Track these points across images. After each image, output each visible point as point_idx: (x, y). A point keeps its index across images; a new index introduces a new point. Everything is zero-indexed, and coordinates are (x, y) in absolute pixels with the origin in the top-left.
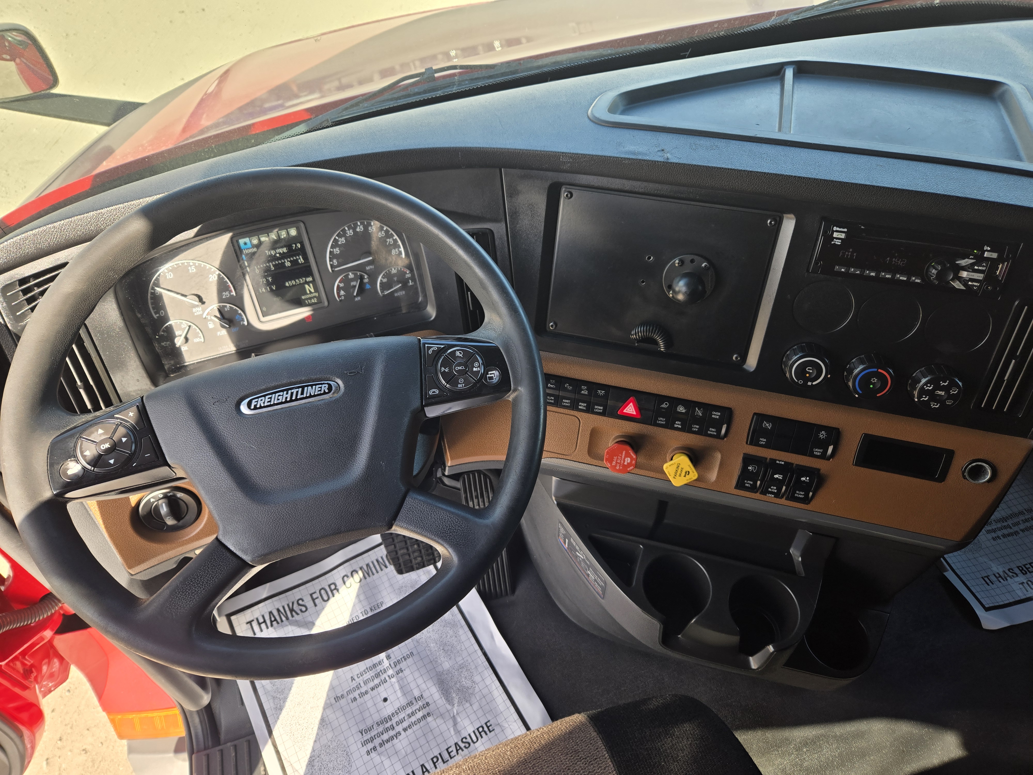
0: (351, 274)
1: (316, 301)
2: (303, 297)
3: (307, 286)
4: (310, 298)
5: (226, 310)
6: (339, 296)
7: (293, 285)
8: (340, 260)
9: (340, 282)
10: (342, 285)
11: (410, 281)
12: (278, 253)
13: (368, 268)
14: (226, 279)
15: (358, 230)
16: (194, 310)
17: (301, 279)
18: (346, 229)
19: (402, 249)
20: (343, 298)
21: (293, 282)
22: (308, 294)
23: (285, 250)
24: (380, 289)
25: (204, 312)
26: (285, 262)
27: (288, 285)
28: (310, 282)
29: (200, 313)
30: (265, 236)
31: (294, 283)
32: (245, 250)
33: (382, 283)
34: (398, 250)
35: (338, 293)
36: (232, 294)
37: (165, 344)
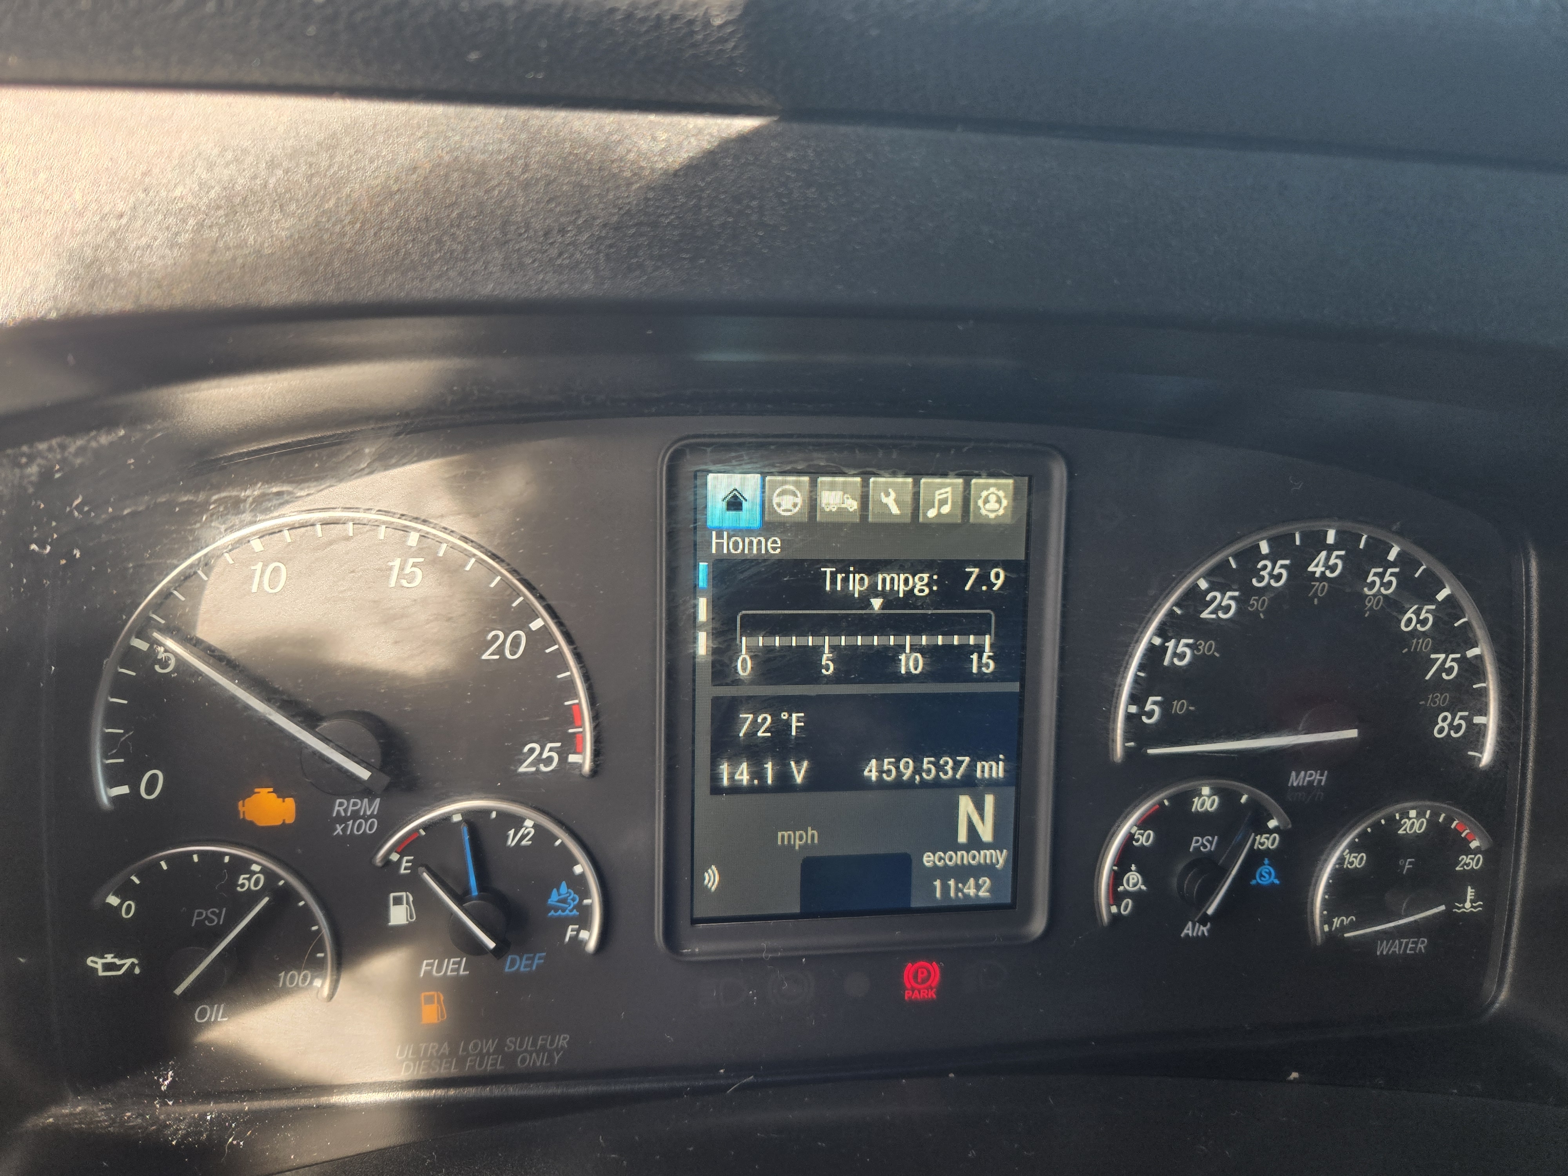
0: (1206, 791)
1: (983, 893)
2: (929, 859)
3: (966, 804)
4: (963, 873)
5: (511, 842)
6: (1116, 897)
7: (899, 784)
8: (1179, 707)
9: (1143, 824)
10: (1146, 838)
11: (1470, 892)
12: (883, 594)
13: (1298, 779)
14: (574, 672)
15: (1317, 568)
16: (340, 807)
17: (948, 761)
18: (1264, 548)
19: (1491, 721)
20: (1127, 907)
21: (907, 767)
22: (957, 847)
23: (920, 584)
24: (1325, 903)
25: (387, 828)
26: (901, 648)
27: (874, 776)
28: (992, 784)
29: (365, 827)
30: (844, 488)
31: (907, 774)
32: (720, 536)
33: (1341, 875)
34: (1468, 720)
35: (1117, 878)
36: (573, 758)
37: (108, 967)
